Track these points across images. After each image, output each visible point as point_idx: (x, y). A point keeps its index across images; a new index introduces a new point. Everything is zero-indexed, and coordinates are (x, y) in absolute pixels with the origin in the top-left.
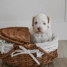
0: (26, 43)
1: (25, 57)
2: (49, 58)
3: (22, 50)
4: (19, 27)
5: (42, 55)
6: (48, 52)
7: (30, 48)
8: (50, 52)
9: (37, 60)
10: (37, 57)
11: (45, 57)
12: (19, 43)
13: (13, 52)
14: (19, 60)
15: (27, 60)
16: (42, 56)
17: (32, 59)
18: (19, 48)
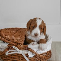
0: (19, 44)
1: (18, 56)
2: (41, 59)
3: (15, 50)
4: (19, 28)
5: (33, 55)
6: (40, 54)
7: (23, 49)
8: (41, 53)
9: (29, 60)
10: (29, 57)
11: (37, 57)
12: (13, 43)
13: (7, 51)
14: (13, 59)
15: (21, 59)
16: (34, 57)
17: (25, 58)
18: (13, 48)
